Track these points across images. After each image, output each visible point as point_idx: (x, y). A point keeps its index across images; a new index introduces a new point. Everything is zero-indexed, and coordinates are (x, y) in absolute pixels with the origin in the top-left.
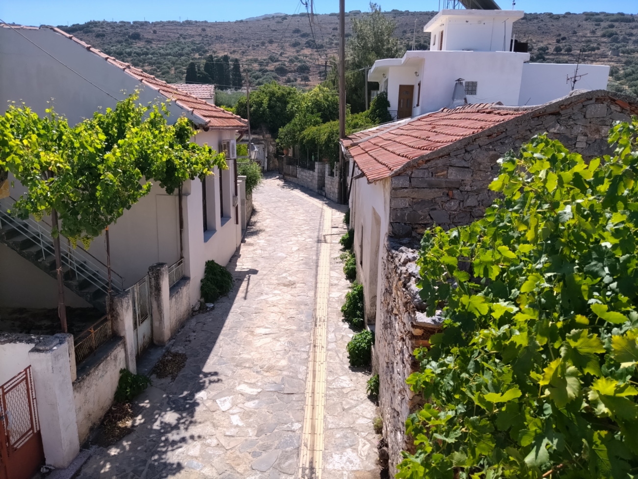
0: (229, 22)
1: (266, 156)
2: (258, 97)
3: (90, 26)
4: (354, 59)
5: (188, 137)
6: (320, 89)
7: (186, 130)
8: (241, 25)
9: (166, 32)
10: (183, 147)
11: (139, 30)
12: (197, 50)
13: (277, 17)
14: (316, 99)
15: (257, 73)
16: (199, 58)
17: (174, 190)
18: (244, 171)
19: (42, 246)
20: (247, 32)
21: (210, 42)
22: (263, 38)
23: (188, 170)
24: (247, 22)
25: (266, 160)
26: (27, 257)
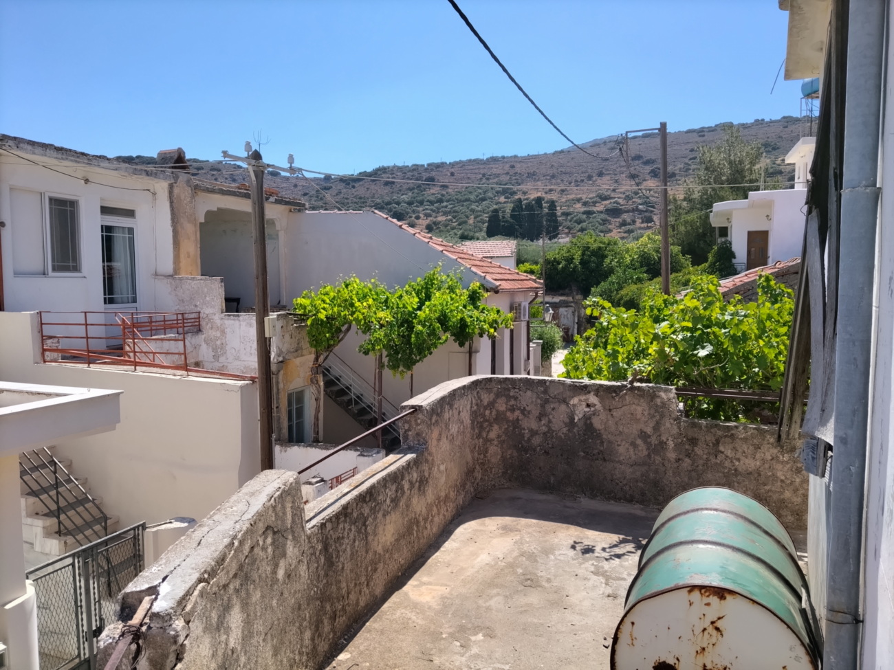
0: (546, 154)
1: (576, 321)
2: (569, 251)
3: (379, 173)
4: (701, 197)
5: (479, 299)
6: (649, 239)
7: (478, 293)
8: (561, 157)
9: (467, 174)
10: (474, 308)
11: (433, 174)
12: (504, 192)
13: (610, 142)
14: (643, 251)
15: (580, 215)
16: (505, 203)
17: (465, 344)
18: (540, 335)
19: (352, 395)
20: (569, 164)
21: (520, 181)
22: (590, 171)
23: (477, 327)
24: (569, 152)
25: (576, 326)
26: (340, 404)
